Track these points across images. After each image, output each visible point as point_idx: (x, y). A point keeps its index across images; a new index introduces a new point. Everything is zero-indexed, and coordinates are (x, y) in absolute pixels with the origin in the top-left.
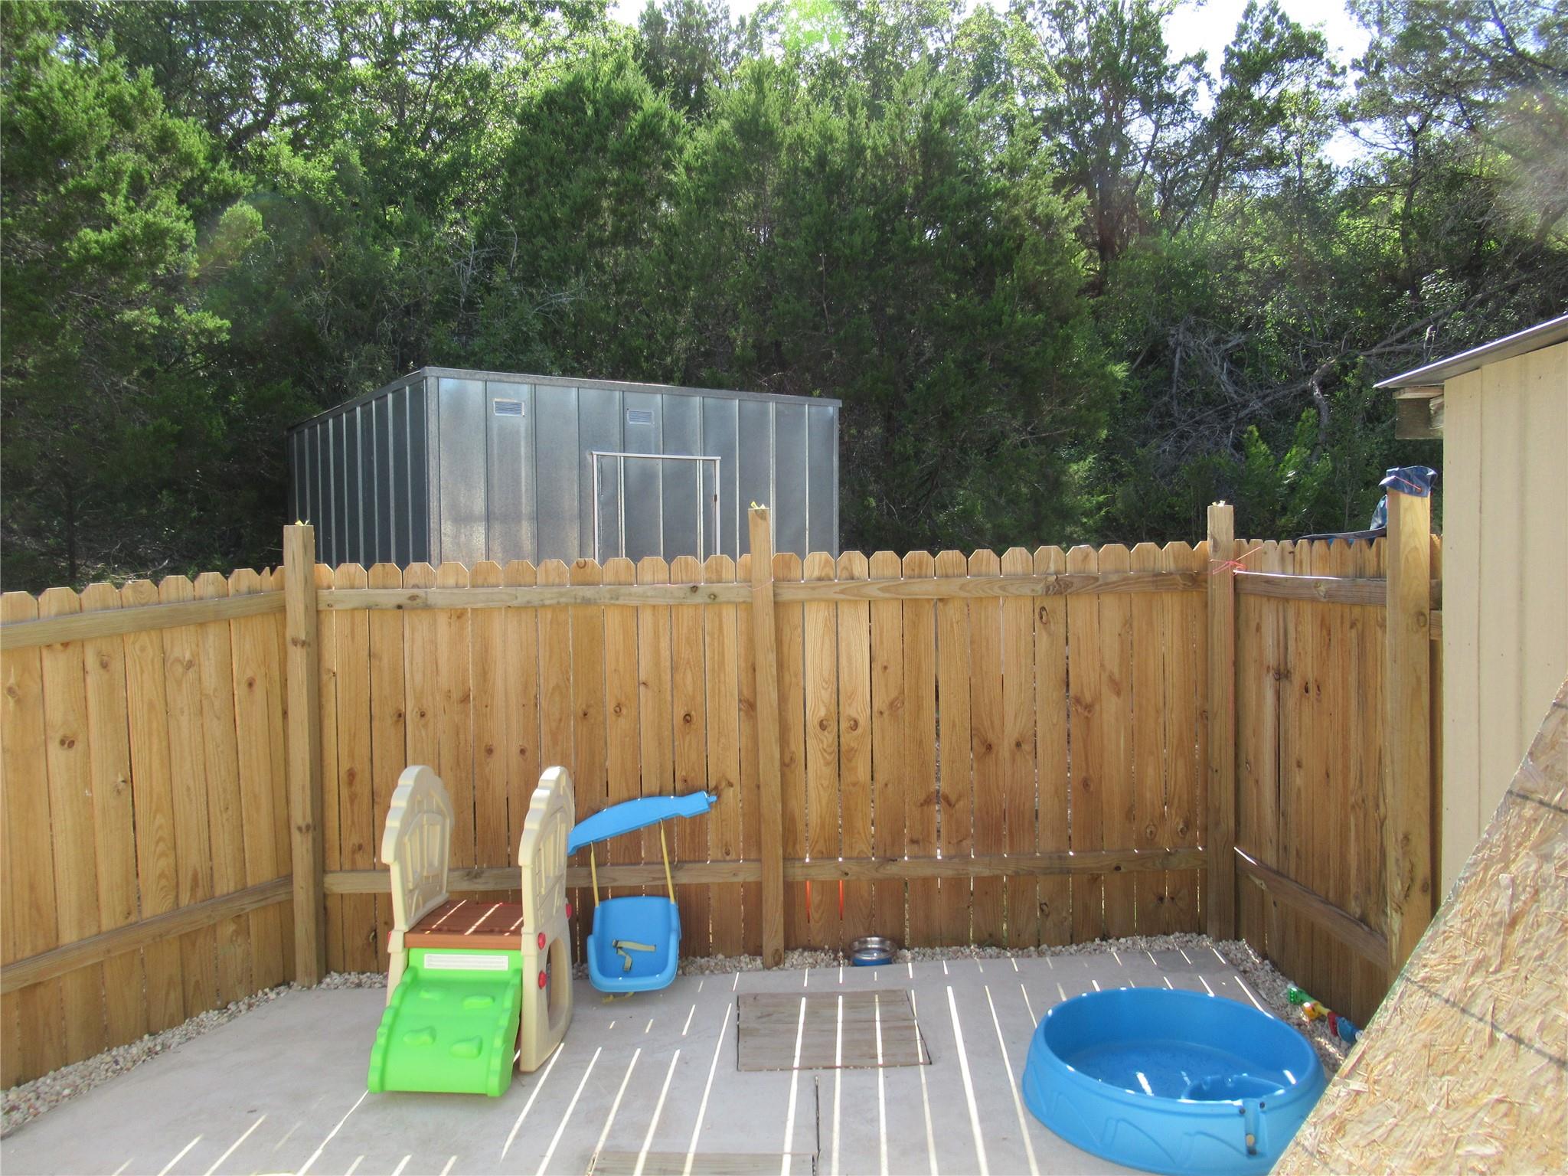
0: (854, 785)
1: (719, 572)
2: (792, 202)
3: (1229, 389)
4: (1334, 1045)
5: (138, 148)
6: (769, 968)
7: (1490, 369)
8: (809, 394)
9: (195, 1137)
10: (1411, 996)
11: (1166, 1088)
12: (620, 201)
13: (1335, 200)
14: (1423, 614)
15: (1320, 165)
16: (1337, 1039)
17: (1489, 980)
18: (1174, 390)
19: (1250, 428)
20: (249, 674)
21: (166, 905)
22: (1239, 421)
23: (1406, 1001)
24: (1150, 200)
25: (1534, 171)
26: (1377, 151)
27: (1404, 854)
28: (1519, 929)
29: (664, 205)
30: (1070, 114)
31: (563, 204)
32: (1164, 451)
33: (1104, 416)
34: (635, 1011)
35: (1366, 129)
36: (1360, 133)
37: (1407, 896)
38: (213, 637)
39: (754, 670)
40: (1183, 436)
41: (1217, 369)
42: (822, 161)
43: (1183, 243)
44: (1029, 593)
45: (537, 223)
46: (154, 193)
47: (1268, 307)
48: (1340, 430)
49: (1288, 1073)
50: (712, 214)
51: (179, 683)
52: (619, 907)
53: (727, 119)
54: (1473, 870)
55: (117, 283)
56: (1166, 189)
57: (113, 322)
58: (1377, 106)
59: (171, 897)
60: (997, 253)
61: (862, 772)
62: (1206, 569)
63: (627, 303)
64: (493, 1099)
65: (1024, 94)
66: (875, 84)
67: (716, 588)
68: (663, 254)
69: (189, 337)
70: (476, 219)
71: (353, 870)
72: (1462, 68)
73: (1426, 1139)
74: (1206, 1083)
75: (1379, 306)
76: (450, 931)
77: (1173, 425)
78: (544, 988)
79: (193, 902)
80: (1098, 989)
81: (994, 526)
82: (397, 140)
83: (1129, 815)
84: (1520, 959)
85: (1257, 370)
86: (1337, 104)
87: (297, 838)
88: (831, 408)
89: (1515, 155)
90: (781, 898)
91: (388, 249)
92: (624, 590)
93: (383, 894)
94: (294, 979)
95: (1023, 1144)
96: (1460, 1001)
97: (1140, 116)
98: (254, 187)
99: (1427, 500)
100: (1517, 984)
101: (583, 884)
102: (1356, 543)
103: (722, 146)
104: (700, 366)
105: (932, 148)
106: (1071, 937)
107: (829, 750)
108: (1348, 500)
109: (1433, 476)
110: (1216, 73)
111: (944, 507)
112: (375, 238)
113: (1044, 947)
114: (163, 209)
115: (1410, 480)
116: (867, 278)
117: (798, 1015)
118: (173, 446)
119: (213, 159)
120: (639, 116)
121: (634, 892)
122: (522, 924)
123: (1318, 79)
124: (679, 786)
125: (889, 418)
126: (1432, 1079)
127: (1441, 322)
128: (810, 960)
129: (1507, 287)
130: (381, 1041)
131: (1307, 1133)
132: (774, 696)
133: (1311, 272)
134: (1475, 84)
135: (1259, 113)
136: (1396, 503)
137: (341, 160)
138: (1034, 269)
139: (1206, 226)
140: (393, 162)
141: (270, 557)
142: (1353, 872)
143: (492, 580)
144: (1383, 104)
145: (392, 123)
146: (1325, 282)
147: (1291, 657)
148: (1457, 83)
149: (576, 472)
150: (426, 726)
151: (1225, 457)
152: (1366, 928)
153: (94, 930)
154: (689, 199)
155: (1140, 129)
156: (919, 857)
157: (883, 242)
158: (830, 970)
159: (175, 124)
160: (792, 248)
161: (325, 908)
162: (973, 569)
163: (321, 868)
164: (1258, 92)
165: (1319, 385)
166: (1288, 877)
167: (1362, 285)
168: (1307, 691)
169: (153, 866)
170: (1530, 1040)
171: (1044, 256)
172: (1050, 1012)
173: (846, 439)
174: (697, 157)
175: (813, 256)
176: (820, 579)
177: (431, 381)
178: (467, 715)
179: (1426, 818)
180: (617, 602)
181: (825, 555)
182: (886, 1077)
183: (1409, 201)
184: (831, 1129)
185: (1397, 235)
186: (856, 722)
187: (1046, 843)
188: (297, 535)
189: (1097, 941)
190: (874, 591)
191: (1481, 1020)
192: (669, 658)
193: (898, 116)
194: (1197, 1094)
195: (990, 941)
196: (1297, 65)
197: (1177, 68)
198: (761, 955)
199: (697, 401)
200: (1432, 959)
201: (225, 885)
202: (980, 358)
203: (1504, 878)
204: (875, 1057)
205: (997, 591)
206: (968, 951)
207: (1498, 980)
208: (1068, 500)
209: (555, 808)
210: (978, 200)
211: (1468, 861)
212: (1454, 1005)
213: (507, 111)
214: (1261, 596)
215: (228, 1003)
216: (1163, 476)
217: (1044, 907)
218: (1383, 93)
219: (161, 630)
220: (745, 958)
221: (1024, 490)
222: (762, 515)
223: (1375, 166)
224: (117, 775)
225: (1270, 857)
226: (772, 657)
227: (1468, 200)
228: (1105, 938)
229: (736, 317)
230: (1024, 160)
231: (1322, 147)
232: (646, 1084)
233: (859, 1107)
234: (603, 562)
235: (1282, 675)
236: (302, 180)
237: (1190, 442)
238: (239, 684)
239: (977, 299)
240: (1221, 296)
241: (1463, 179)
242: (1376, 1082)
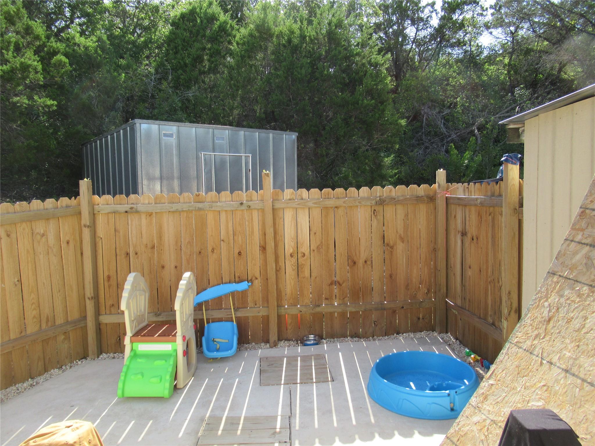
0: (304, 278)
1: (251, 197)
2: (278, 56)
3: (444, 130)
4: (482, 370)
5: (18, 33)
6: (272, 348)
7: (542, 116)
8: (286, 131)
9: (49, 417)
10: (512, 348)
11: (420, 387)
12: (211, 56)
13: (483, 59)
14: (516, 209)
15: (478, 45)
16: (483, 368)
17: (540, 341)
18: (423, 131)
19: (451, 144)
20: (67, 238)
21: (36, 328)
22: (448, 142)
23: (510, 350)
24: (414, 58)
25: (557, 48)
26: (499, 40)
27: (509, 299)
28: (551, 322)
29: (229, 59)
30: (384, 25)
31: (189, 57)
32: (420, 154)
33: (397, 140)
34: (221, 365)
35: (495, 32)
36: (493, 34)
37: (509, 314)
38: (52, 224)
39: (265, 235)
40: (427, 148)
41: (439, 122)
42: (289, 41)
43: (427, 75)
44: (370, 204)
45: (179, 65)
46: (24, 51)
47: (458, 99)
48: (484, 146)
49: (465, 381)
50: (247, 62)
51: (39, 242)
52: (214, 326)
53: (253, 24)
54: (535, 301)
55: (10, 87)
56: (420, 54)
57: (9, 102)
58: (499, 23)
59: (38, 325)
60: (357, 77)
61: (307, 273)
62: (435, 195)
63: (215, 96)
64: (167, 399)
65: (367, 17)
66: (310, 12)
67: (250, 203)
68: (228, 77)
69: (40, 108)
70: (155, 63)
71: (110, 314)
72: (530, 8)
73: (517, 400)
74: (436, 385)
75: (499, 99)
76: (149, 336)
77: (423, 144)
78: (186, 356)
79: (47, 327)
80: (395, 352)
81: (356, 182)
82: (123, 32)
83: (407, 287)
84: (552, 333)
85: (454, 123)
86: (484, 22)
87: (88, 302)
88: (294, 136)
89: (550, 42)
90: (276, 321)
91: (120, 75)
92: (214, 204)
93: (122, 323)
94: (88, 357)
95: (368, 409)
96: (530, 350)
97: (411, 26)
98: (65, 49)
99: (518, 166)
100: (550, 343)
101: (200, 317)
102: (491, 183)
103: (251, 35)
104: (243, 121)
105: (331, 36)
106: (385, 333)
107: (294, 265)
108: (487, 172)
109: (520, 157)
110: (439, 10)
111: (337, 175)
112: (115, 70)
113: (375, 337)
114: (28, 57)
115: (512, 159)
116: (307, 87)
117: (283, 364)
118: (35, 151)
119: (48, 37)
120: (218, 23)
121: (220, 320)
122: (176, 332)
123: (477, 12)
124: (237, 279)
125: (316, 141)
126: (519, 378)
127: (522, 105)
128: (288, 344)
129: (546, 92)
130: (122, 378)
131: (473, 400)
132: (273, 244)
133: (474, 86)
134: (535, 15)
135: (455, 25)
136: (507, 167)
137: (99, 40)
138: (371, 83)
139: (435, 68)
140: (122, 41)
141: (74, 193)
142: (490, 306)
143: (163, 201)
144: (501, 22)
145: (121, 26)
146: (479, 90)
147: (467, 227)
148: (529, 14)
149: (195, 160)
150: (138, 258)
151: (442, 155)
152: (494, 327)
153: (7, 339)
154: (238, 55)
155: (411, 31)
156: (328, 305)
157: (313, 72)
158: (295, 347)
159: (31, 23)
160: (278, 75)
161: (100, 329)
162: (348, 195)
163: (98, 313)
164: (455, 17)
165: (477, 129)
166: (465, 309)
167: (493, 91)
168: (473, 240)
169: (31, 313)
170: (555, 363)
171: (374, 79)
172: (378, 361)
173: (300, 149)
174: (241, 39)
175: (286, 78)
176: (290, 200)
177: (138, 125)
178: (154, 253)
179: (517, 285)
180: (212, 209)
181: (292, 190)
182: (316, 386)
183: (511, 59)
184: (296, 406)
185: (506, 72)
186: (304, 254)
187: (376, 298)
188: (85, 184)
189: (395, 335)
190: (310, 204)
191: (537, 356)
192: (232, 230)
193: (319, 24)
194: (432, 389)
195: (355, 335)
196: (469, 7)
197: (424, 7)
198: (269, 343)
199: (242, 133)
200: (519, 334)
201: (60, 321)
202: (350, 117)
203: (546, 304)
204: (312, 379)
205: (358, 204)
206: (347, 339)
207: (544, 342)
208: (384, 172)
209: (188, 288)
210: (349, 57)
211: (533, 298)
212: (527, 351)
213: (166, 21)
214: (456, 204)
215: (62, 366)
216: (419, 163)
217: (376, 323)
218: (501, 18)
219: (31, 222)
220: (263, 344)
221: (367, 168)
222: (267, 175)
223: (498, 46)
224: (15, 279)
225: (459, 302)
226: (272, 230)
227: (532, 59)
228: (398, 334)
229: (257, 102)
230: (367, 41)
231: (479, 39)
232: (226, 391)
233: (306, 398)
234: (206, 193)
235: (464, 234)
236: (84, 47)
237: (429, 150)
238: (63, 242)
239: (349, 95)
240: (441, 95)
241: (530, 51)
242: (498, 380)
